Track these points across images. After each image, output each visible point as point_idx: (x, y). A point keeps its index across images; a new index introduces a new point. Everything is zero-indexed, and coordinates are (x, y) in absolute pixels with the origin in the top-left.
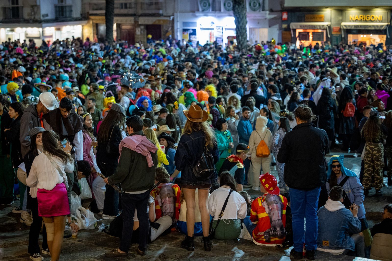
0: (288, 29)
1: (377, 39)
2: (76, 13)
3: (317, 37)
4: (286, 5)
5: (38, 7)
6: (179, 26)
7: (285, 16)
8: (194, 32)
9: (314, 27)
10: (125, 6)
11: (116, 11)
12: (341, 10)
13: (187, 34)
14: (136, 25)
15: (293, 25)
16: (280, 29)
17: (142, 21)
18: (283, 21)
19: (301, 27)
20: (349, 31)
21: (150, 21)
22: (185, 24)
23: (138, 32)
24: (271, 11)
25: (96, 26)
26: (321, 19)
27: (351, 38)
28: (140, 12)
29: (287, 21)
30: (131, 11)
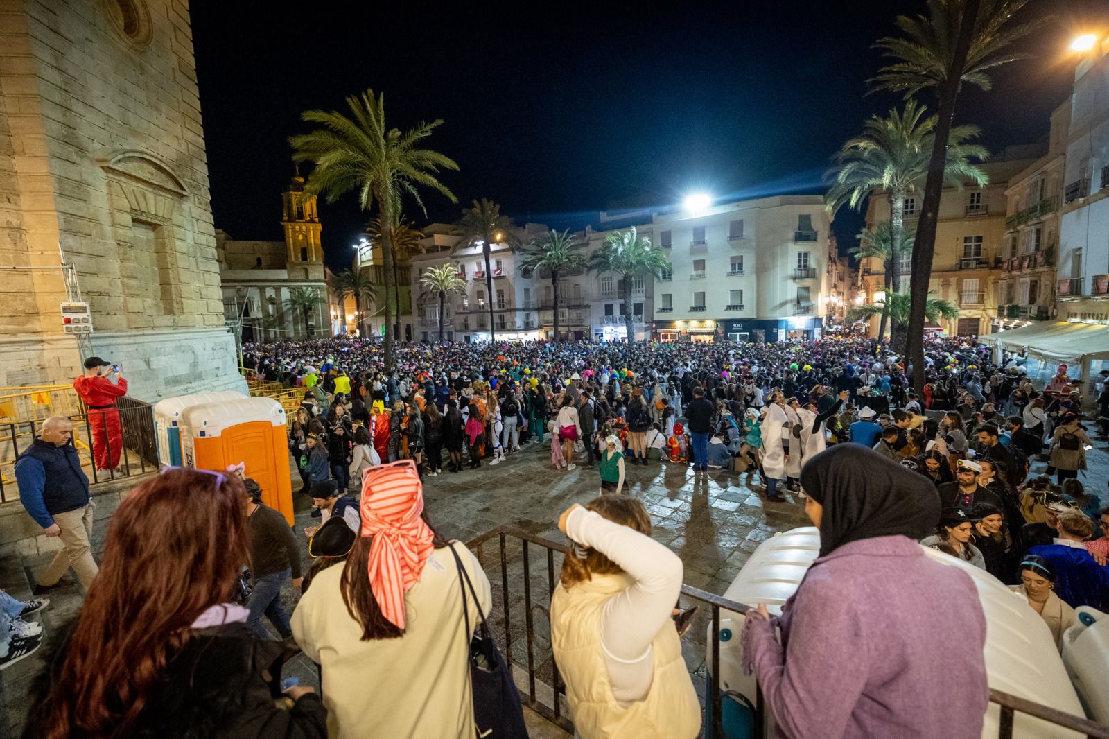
0: (656, 333)
1: (707, 339)
2: (536, 325)
3: (673, 337)
4: (655, 319)
5: (515, 322)
6: (593, 332)
7: (654, 325)
8: (602, 335)
9: (671, 332)
10: (563, 321)
11: (560, 324)
12: (687, 322)
13: (598, 336)
14: (569, 331)
15: (659, 330)
16: (651, 332)
17: (572, 329)
18: (653, 328)
19: (664, 331)
20: (692, 333)
21: (577, 329)
22: (597, 330)
23: (570, 335)
24: (646, 323)
25: (547, 332)
26: (675, 327)
27: (693, 338)
28: (571, 324)
29: (656, 328)
30: (566, 324)
